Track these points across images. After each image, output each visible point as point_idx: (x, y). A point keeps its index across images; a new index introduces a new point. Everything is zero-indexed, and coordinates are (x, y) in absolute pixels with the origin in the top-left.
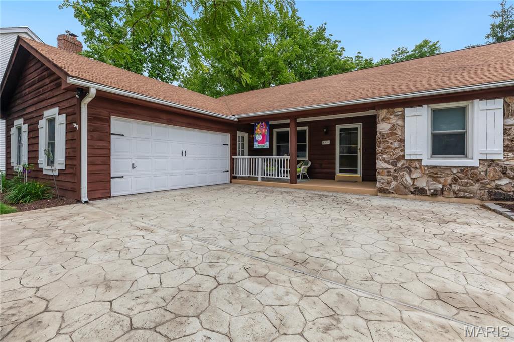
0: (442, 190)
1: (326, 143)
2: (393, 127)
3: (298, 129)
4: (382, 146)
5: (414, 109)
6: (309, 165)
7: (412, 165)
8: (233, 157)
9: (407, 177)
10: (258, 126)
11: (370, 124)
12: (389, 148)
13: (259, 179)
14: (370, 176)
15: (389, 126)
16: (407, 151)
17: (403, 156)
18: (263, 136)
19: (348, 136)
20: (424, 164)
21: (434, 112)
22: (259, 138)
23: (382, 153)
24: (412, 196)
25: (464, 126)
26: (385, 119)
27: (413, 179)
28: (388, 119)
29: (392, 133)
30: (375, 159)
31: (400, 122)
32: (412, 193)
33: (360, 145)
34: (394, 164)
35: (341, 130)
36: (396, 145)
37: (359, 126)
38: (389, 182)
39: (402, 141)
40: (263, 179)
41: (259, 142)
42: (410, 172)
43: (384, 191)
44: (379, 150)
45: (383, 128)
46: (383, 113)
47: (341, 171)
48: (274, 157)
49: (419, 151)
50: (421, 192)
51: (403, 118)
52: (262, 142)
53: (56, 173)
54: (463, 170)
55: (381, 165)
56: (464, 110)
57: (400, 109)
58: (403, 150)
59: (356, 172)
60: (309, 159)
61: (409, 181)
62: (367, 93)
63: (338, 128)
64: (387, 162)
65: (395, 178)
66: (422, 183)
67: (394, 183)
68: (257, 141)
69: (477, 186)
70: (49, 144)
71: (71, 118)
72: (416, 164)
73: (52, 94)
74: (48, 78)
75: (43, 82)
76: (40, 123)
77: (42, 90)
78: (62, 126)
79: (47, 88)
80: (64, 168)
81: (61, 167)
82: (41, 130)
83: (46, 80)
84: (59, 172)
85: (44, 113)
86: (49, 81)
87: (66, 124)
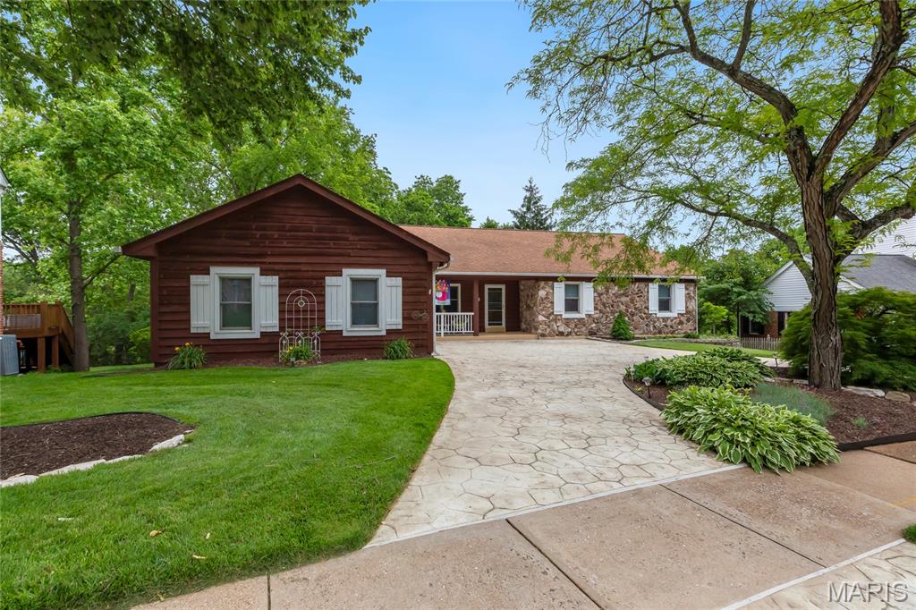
0: (571, 332)
2: (547, 294)
3: (451, 285)
4: (542, 305)
5: (558, 284)
7: (557, 318)
9: (555, 326)
12: (545, 307)
13: (442, 334)
15: (545, 293)
16: (555, 309)
17: (553, 313)
18: (444, 293)
19: (495, 295)
20: (562, 317)
21: (566, 285)
23: (542, 311)
24: (557, 337)
25: (578, 295)
26: (543, 288)
27: (558, 327)
28: (545, 288)
29: (547, 298)
30: (538, 314)
31: (551, 291)
33: (503, 303)
34: (548, 318)
36: (549, 305)
37: (502, 287)
38: (545, 330)
39: (552, 303)
42: (556, 323)
43: (543, 336)
44: (540, 308)
45: (542, 294)
46: (542, 284)
47: (489, 324)
48: (460, 314)
49: (560, 309)
50: (561, 334)
51: (552, 287)
52: (444, 298)
53: (384, 333)
54: (579, 320)
55: (541, 318)
56: (577, 286)
57: (551, 282)
58: (553, 309)
59: (501, 325)
61: (556, 328)
63: (487, 286)
64: (545, 317)
65: (549, 326)
66: (562, 329)
67: (548, 330)
69: (584, 328)
70: (351, 304)
71: (411, 283)
72: (559, 317)
73: (364, 253)
74: (353, 234)
75: (339, 235)
76: (329, 280)
77: (334, 244)
78: (394, 289)
79: (352, 244)
80: (400, 327)
81: (394, 327)
82: (334, 289)
83: (346, 236)
84: (389, 332)
85: (344, 270)
86: (357, 238)
87: (403, 287)
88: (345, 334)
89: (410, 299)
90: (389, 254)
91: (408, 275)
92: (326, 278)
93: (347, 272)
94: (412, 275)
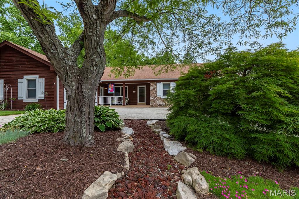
0: (165, 105)
1: (134, 92)
2: (154, 88)
4: (151, 93)
5: (159, 83)
6: (128, 100)
7: (159, 98)
8: (99, 97)
9: (158, 102)
10: (110, 85)
11: (148, 86)
12: (153, 93)
14: (148, 103)
15: (153, 87)
16: (157, 95)
17: (157, 96)
18: (112, 89)
19: (142, 90)
20: (161, 98)
21: (164, 84)
22: (110, 89)
23: (152, 95)
24: (158, 107)
25: (169, 88)
27: (159, 102)
28: (153, 85)
29: (154, 90)
30: (150, 97)
31: (156, 87)
32: (159, 106)
33: (145, 93)
34: (154, 98)
35: (139, 88)
36: (155, 93)
37: (145, 86)
38: (153, 103)
39: (156, 92)
40: (112, 105)
41: (110, 91)
42: (158, 101)
43: (152, 106)
44: (151, 94)
45: (151, 88)
46: (151, 84)
47: (139, 102)
48: (117, 97)
49: (160, 95)
50: (161, 105)
51: (156, 85)
52: (112, 91)
53: (37, 101)
55: (151, 98)
56: (169, 84)
57: (156, 83)
58: (156, 94)
59: (144, 102)
60: (128, 98)
61: (158, 103)
62: (147, 77)
63: (138, 87)
64: (153, 98)
65: (155, 102)
66: (161, 103)
68: (109, 91)
70: (27, 89)
71: (48, 80)
72: (160, 98)
73: (31, 69)
74: (28, 62)
75: (23, 63)
76: (19, 80)
77: (21, 66)
78: (41, 83)
79: (27, 66)
80: (44, 99)
81: (41, 99)
82: (21, 83)
83: (26, 63)
84: (39, 100)
85: (24, 76)
86: (29, 63)
87: (45, 82)
88: (24, 101)
89: (48, 87)
90: (41, 69)
91: (47, 77)
92: (18, 79)
93: (25, 77)
94: (49, 77)
